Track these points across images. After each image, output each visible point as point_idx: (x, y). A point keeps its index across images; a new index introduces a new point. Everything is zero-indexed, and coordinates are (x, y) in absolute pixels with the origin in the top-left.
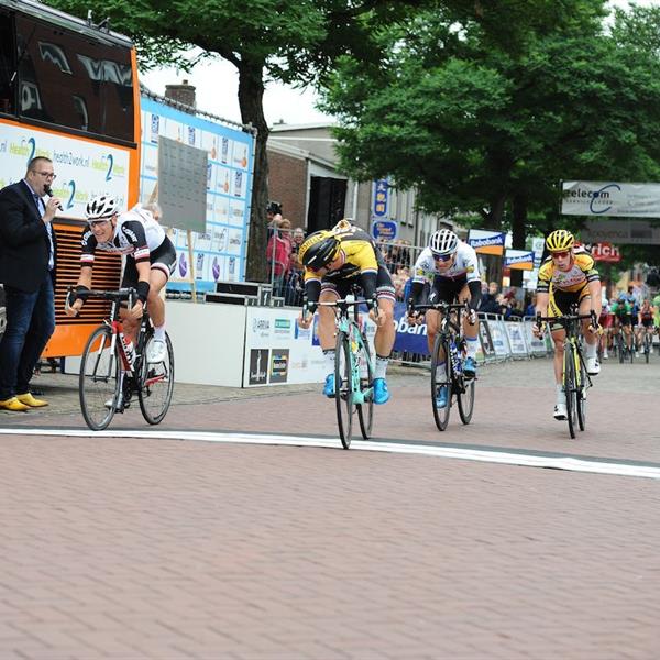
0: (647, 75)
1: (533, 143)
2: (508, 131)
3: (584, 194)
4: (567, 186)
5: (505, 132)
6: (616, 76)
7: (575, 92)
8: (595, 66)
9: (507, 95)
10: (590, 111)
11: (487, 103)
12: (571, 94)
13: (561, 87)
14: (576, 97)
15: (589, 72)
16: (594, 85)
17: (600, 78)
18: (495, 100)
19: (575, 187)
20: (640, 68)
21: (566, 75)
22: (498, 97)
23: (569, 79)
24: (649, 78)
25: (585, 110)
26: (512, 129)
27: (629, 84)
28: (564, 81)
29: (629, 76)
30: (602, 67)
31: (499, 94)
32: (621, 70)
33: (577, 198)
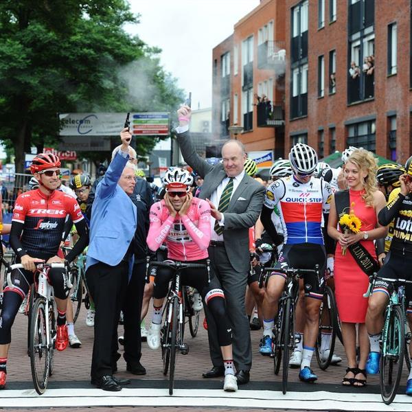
0: (118, 43)
1: (45, 90)
2: (29, 83)
3: (73, 122)
4: (62, 116)
5: (27, 84)
6: (99, 44)
7: (73, 55)
8: (86, 38)
9: (28, 59)
10: (83, 69)
11: (15, 64)
12: (71, 57)
13: (63, 53)
14: (74, 59)
15: (82, 42)
16: (86, 50)
17: (89, 46)
18: (20, 62)
19: (67, 117)
20: (113, 39)
21: (67, 45)
22: (22, 61)
23: (69, 48)
24: (120, 45)
25: (81, 68)
26: (32, 81)
27: (107, 50)
28: (65, 49)
29: (106, 44)
30: (90, 38)
31: (23, 58)
32: (102, 40)
33: (69, 125)
